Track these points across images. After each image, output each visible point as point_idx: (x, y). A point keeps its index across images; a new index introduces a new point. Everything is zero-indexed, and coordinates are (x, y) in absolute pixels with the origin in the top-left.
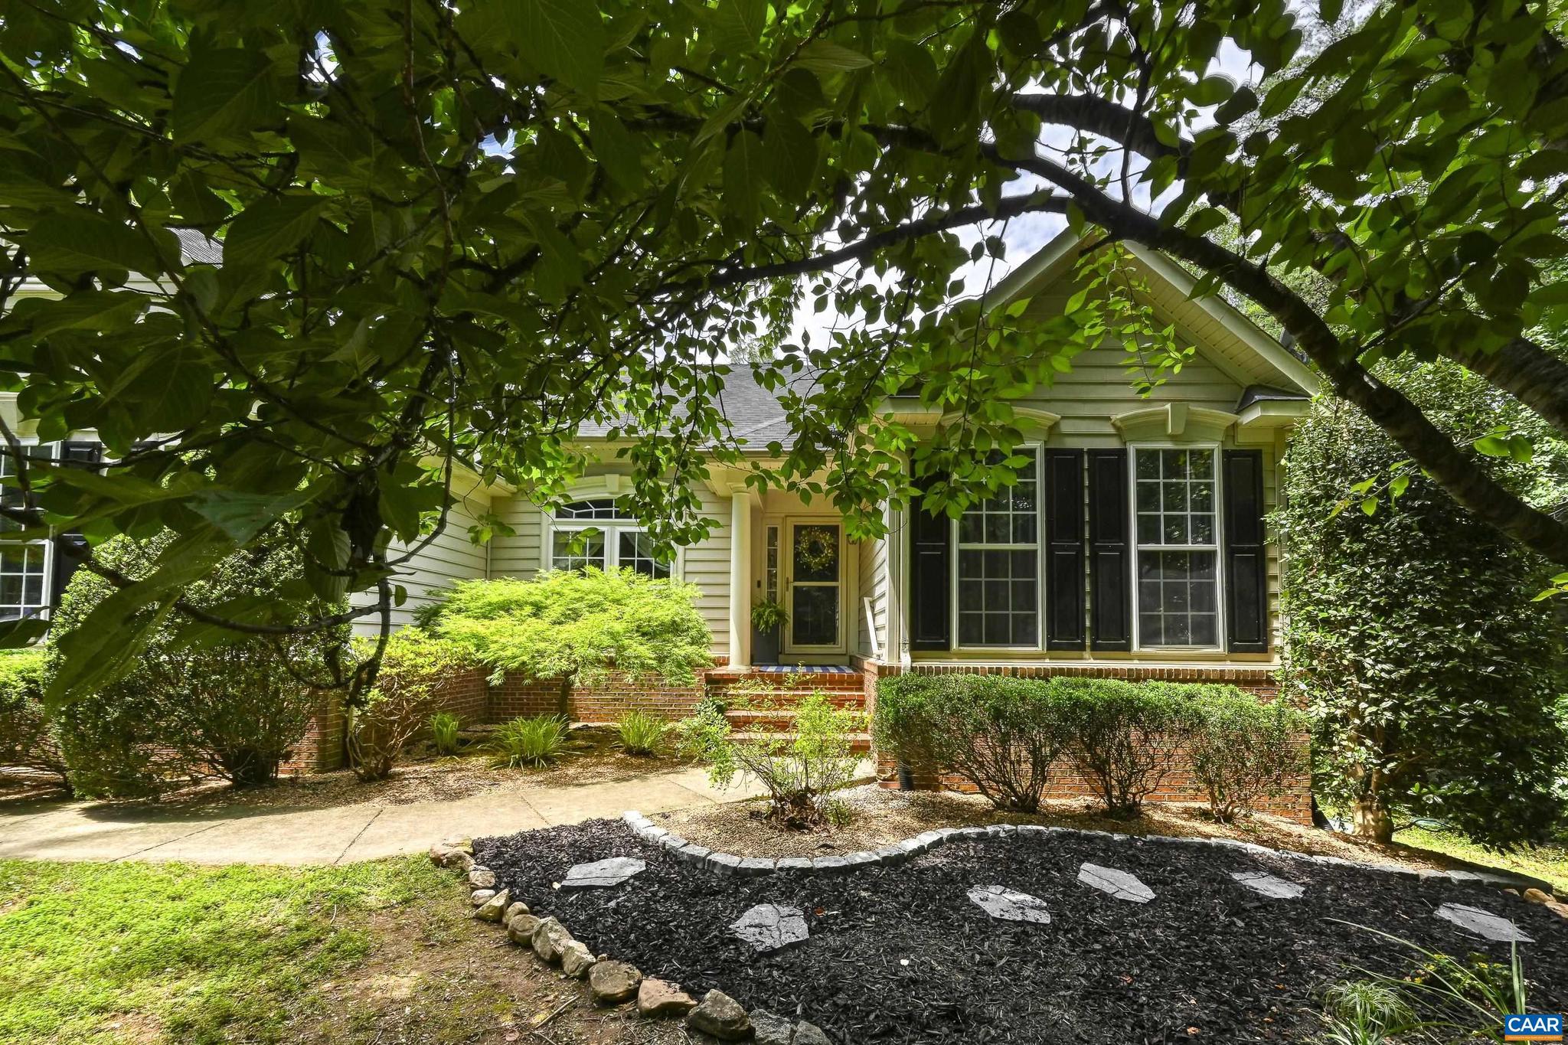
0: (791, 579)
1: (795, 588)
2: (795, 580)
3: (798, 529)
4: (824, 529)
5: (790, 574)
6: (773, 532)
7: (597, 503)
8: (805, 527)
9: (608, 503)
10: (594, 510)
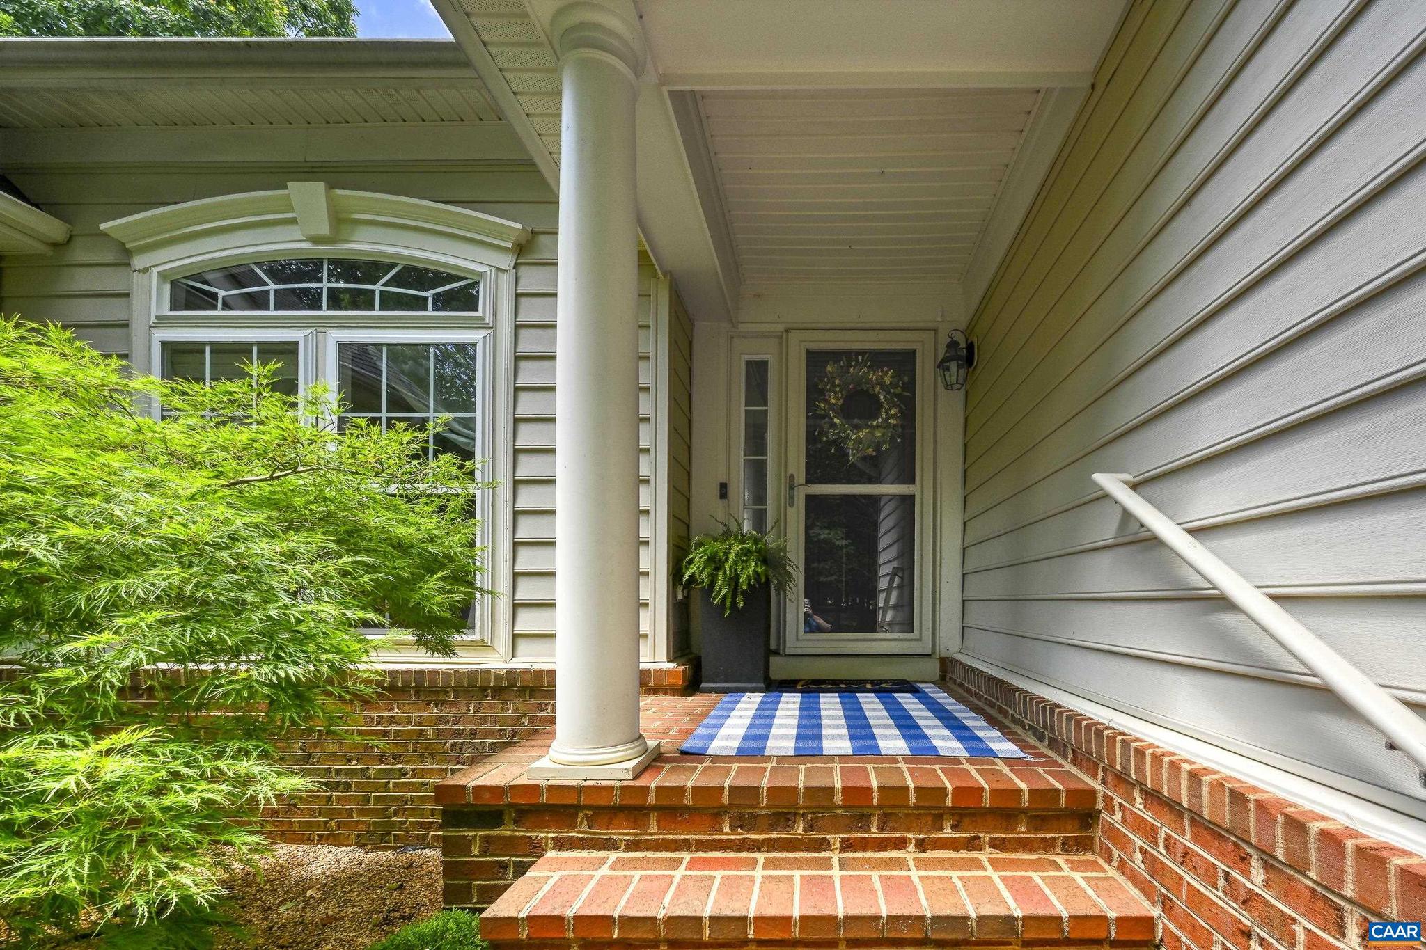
0: (801, 478)
1: (810, 499)
2: (809, 481)
3: (816, 360)
4: (878, 359)
5: (797, 464)
6: (757, 373)
7: (278, 271)
8: (835, 355)
9: (309, 269)
10: (272, 287)
